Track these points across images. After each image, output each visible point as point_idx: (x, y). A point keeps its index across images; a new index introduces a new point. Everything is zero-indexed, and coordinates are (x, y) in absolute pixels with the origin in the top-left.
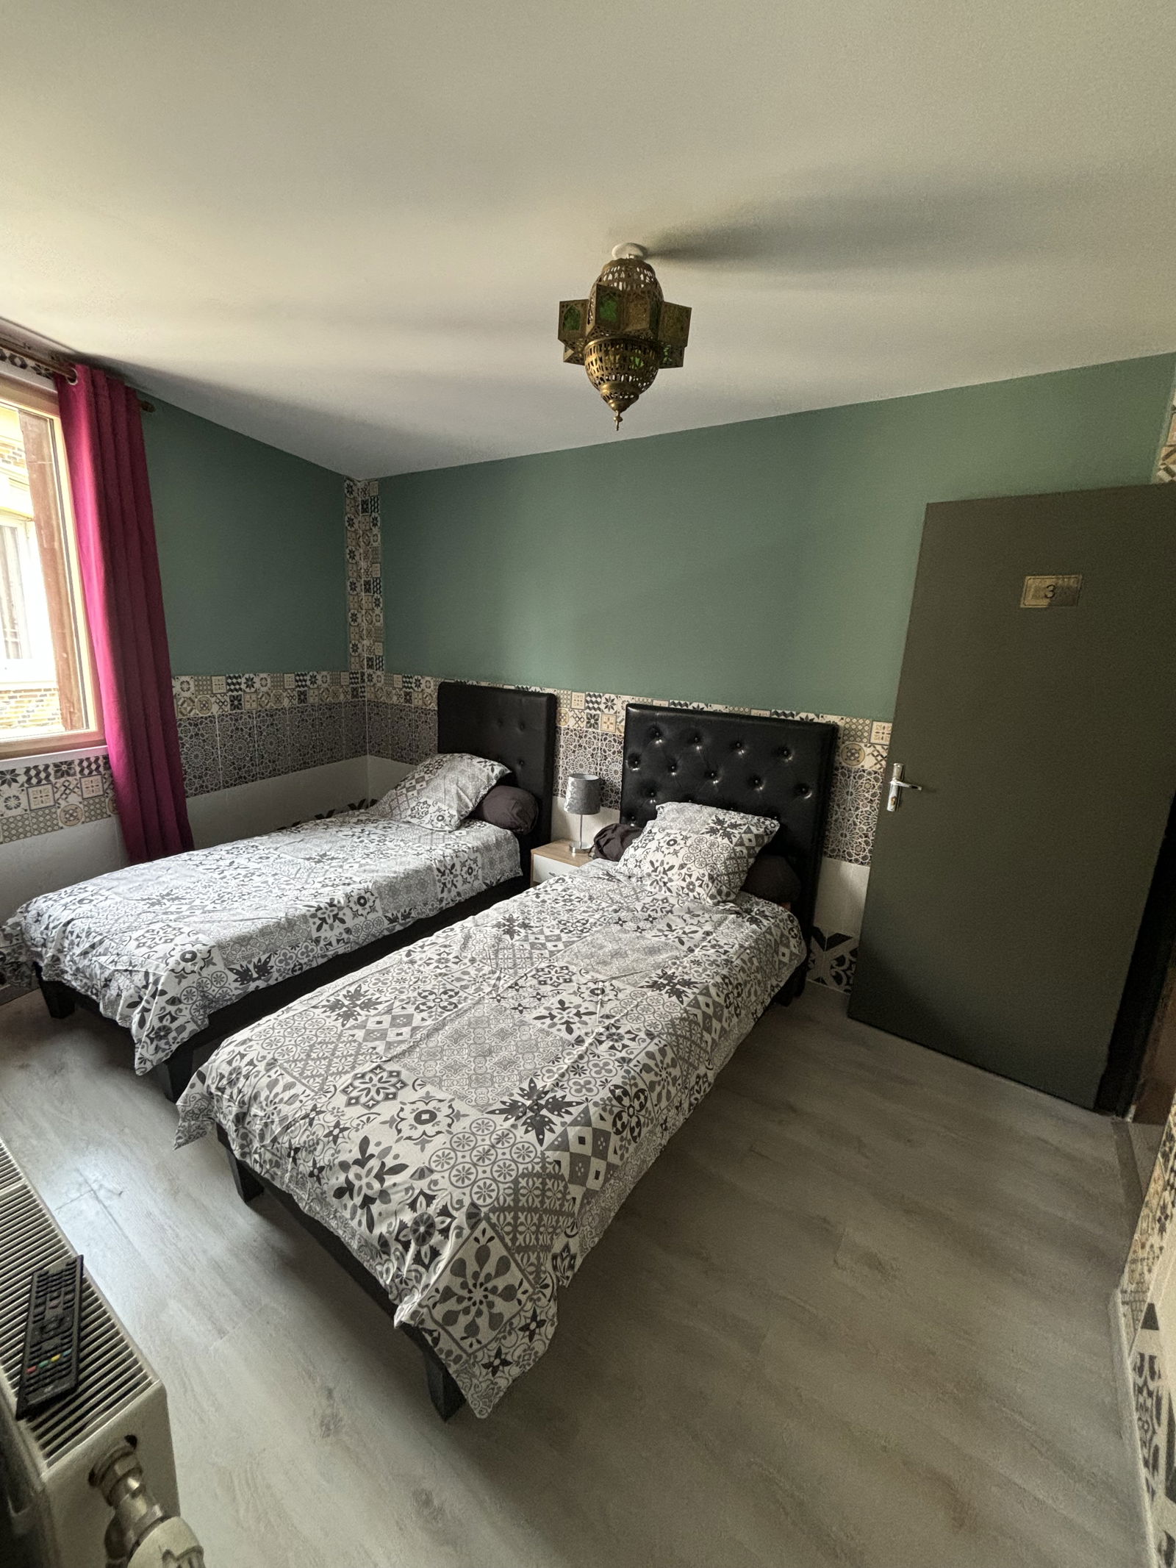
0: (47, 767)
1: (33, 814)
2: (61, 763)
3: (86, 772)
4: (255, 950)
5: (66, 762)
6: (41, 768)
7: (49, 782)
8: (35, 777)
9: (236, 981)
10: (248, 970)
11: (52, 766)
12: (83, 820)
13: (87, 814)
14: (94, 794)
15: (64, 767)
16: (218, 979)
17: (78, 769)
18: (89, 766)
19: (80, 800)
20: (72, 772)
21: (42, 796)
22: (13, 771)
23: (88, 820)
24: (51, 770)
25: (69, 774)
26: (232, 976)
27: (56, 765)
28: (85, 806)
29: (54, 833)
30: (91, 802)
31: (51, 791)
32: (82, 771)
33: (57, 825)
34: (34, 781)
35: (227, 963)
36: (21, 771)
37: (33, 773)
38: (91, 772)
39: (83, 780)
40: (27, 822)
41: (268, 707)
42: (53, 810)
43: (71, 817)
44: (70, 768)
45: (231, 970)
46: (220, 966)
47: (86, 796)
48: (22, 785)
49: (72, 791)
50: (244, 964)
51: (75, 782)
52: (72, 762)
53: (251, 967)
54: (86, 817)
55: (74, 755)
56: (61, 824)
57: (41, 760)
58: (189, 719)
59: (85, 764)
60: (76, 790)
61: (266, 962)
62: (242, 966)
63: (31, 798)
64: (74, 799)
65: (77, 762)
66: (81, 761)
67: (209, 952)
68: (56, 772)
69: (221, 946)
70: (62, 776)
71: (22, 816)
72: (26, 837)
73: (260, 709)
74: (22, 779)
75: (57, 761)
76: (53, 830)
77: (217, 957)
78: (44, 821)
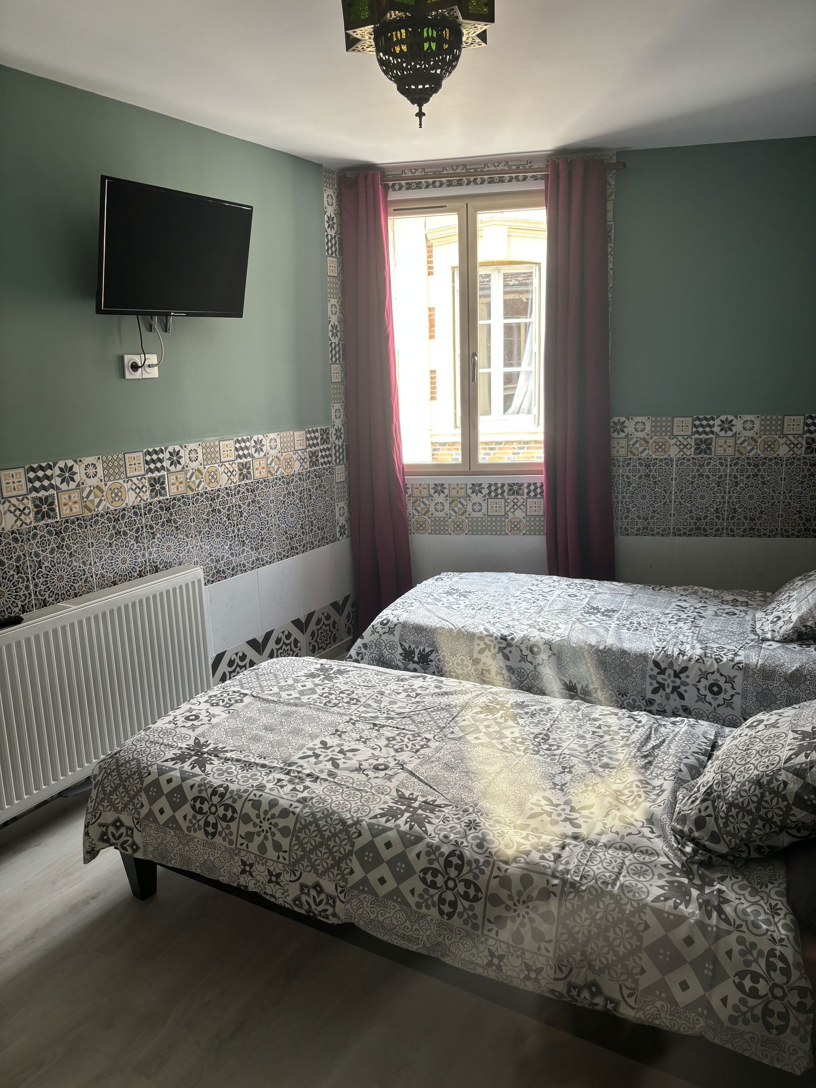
0: (503, 485)
1: (489, 519)
2: (514, 484)
3: (532, 494)
4: (423, 640)
5: (517, 484)
6: (499, 485)
7: (503, 497)
8: (495, 491)
9: (401, 654)
10: (413, 652)
11: (506, 486)
12: (524, 532)
13: (528, 528)
14: (534, 513)
15: (516, 488)
16: (392, 647)
17: (526, 491)
18: (535, 490)
19: (524, 515)
20: (521, 492)
21: (497, 507)
22: (481, 484)
23: (528, 533)
24: (506, 488)
25: (518, 494)
26: (400, 651)
27: (509, 485)
28: (527, 521)
29: (501, 536)
30: (533, 519)
31: (503, 503)
32: (528, 493)
33: (504, 531)
34: (493, 494)
35: (402, 639)
36: (485, 486)
37: (493, 488)
38: (535, 495)
39: (529, 500)
40: (484, 524)
41: (751, 454)
42: (503, 519)
43: (515, 527)
44: (520, 489)
45: (401, 645)
46: (396, 639)
47: (528, 513)
48: (485, 496)
49: (519, 507)
50: (413, 646)
51: (522, 501)
52: (522, 484)
53: (417, 651)
54: (527, 531)
55: (525, 479)
56: (507, 531)
57: (499, 480)
58: (639, 459)
59: (532, 487)
60: (522, 507)
61: (428, 655)
62: (410, 647)
63: (490, 506)
64: (519, 514)
65: (526, 485)
66: (529, 485)
67: (395, 625)
68: (509, 490)
69: (404, 625)
70: (513, 494)
71: (482, 518)
72: (482, 534)
73: (737, 455)
74: (485, 491)
75: (511, 482)
76: (501, 534)
77: (397, 632)
78: (493, 526)
